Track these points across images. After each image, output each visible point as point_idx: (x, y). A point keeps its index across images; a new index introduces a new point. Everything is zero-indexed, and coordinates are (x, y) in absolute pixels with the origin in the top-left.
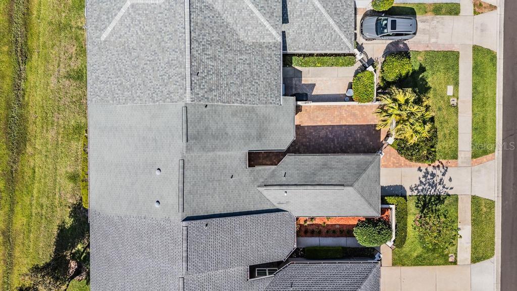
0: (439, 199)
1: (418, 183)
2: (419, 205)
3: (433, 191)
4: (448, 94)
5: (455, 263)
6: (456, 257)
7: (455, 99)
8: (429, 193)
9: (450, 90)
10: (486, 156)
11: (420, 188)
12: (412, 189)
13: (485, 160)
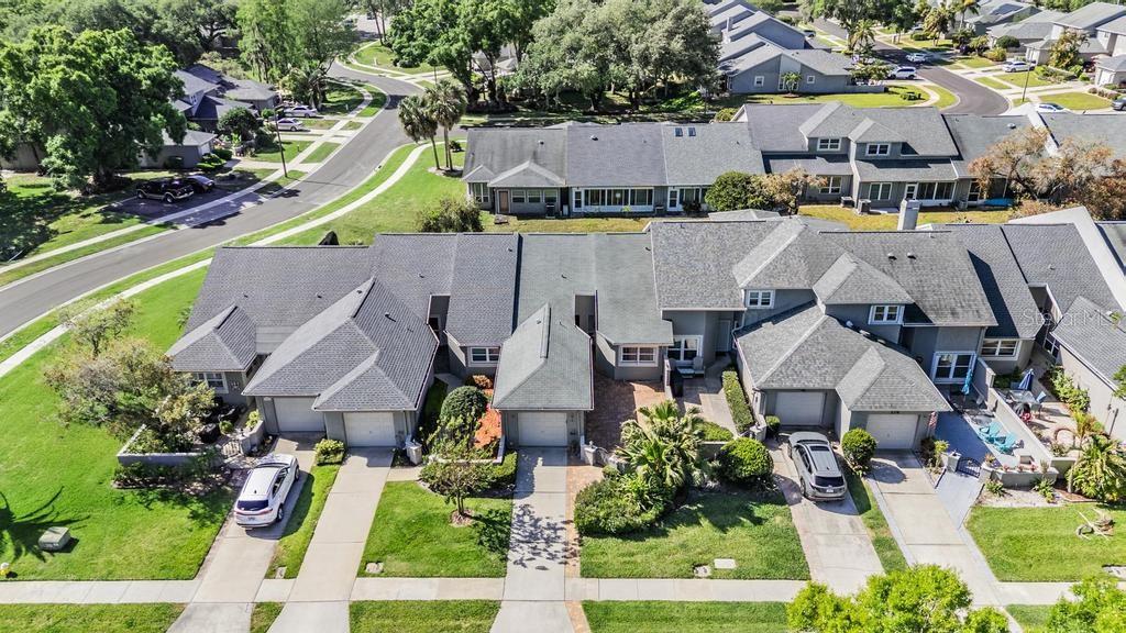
0: (503, 545)
1: (537, 516)
2: (494, 514)
3: (519, 537)
4: (716, 561)
5: (362, 573)
6: (374, 576)
7: (709, 574)
8: (515, 531)
9: (727, 564)
10: (588, 627)
11: (526, 518)
12: (523, 508)
13: (580, 626)
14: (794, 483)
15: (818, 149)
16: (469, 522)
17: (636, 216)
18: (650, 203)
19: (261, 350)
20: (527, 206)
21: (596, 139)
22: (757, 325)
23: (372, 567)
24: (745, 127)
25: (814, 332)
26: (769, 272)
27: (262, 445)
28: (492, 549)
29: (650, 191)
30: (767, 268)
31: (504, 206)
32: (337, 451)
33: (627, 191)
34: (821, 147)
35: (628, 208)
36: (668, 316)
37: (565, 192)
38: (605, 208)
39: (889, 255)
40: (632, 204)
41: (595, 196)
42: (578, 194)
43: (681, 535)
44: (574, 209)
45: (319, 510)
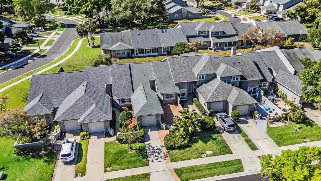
0: (146, 156)
1: (153, 146)
2: (141, 148)
3: (150, 153)
4: (206, 152)
5: (105, 171)
6: (110, 171)
7: (206, 156)
8: (148, 152)
9: (210, 152)
10: (177, 176)
11: (150, 147)
12: (148, 144)
13: (175, 176)
14: (220, 127)
15: (201, 34)
16: (134, 151)
17: (154, 56)
18: (157, 52)
19: (55, 107)
20: (121, 55)
21: (139, 34)
22: (201, 85)
23: (108, 169)
24: (180, 29)
25: (218, 85)
26: (203, 69)
27: (62, 136)
28: (143, 158)
29: (157, 49)
30: (203, 68)
31: (114, 56)
32: (87, 135)
33: (150, 49)
34: (202, 34)
35: (151, 54)
36: (177, 84)
37: (133, 50)
38: (145, 55)
39: (233, 62)
40: (152, 53)
41: (141, 51)
42: (136, 51)
43: (195, 146)
44: (136, 55)
45: (86, 153)
